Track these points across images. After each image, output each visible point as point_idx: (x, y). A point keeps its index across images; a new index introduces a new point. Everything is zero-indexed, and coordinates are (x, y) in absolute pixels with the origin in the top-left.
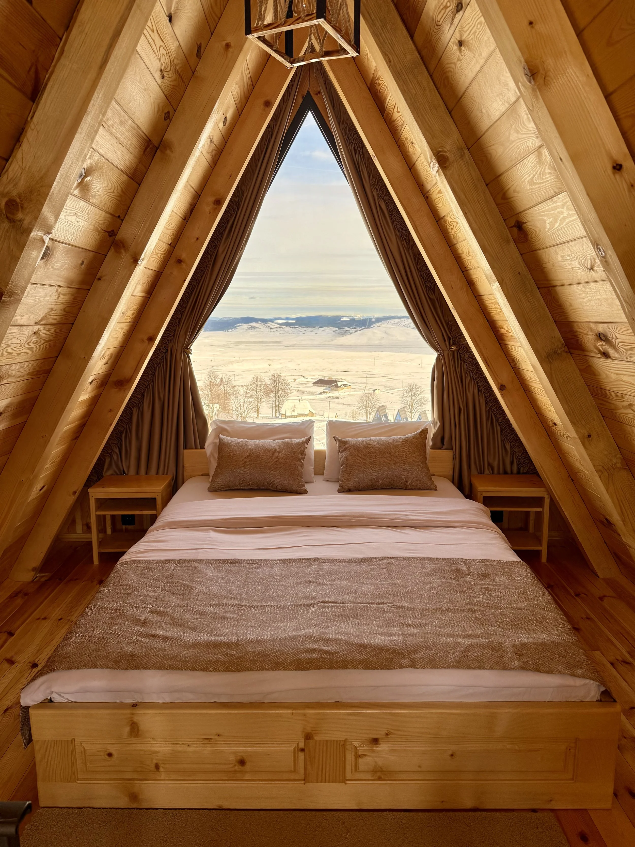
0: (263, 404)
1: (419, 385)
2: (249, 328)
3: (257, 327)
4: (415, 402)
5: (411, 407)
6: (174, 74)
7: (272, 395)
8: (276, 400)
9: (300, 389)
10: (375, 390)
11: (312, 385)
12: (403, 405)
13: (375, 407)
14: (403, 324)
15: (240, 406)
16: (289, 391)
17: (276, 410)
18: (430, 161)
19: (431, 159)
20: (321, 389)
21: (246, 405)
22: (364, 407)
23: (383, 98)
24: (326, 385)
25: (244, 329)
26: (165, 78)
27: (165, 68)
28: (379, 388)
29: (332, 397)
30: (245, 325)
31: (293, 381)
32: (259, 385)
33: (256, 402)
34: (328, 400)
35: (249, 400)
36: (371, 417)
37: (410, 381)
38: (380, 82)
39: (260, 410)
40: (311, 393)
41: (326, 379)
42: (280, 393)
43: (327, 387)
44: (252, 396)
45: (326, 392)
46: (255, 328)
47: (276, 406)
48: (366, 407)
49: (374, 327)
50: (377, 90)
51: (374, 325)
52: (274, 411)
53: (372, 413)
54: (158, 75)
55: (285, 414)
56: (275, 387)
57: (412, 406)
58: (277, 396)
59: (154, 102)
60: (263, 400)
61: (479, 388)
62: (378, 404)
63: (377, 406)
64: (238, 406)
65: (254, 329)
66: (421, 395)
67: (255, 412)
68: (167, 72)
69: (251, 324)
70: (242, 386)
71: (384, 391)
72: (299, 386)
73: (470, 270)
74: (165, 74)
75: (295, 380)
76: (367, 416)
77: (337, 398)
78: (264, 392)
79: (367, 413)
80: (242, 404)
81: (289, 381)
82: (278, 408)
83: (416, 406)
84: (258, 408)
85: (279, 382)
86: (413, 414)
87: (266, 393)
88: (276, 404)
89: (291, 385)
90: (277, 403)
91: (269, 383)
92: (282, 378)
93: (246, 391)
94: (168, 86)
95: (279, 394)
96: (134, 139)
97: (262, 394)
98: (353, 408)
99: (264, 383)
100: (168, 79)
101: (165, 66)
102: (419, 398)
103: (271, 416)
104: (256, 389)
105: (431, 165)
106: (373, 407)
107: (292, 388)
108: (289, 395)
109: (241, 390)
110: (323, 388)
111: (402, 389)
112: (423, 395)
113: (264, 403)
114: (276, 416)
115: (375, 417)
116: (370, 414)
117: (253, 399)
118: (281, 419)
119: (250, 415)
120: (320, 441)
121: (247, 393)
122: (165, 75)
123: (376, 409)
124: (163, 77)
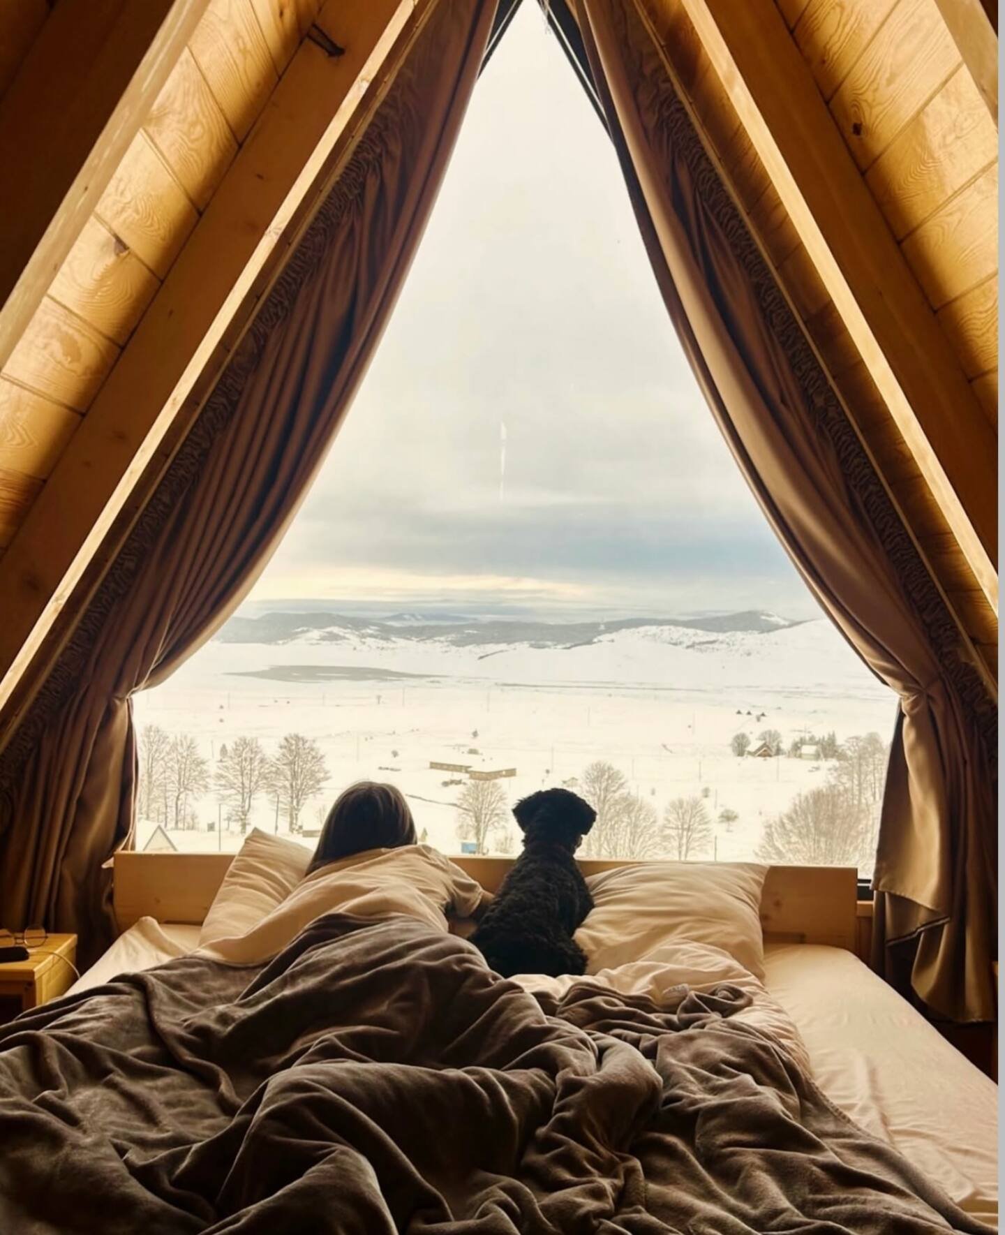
2: (323, 639)
3: (341, 634)
25: (312, 639)
49: (600, 641)
51: (600, 638)
65: (336, 640)
69: (329, 629)
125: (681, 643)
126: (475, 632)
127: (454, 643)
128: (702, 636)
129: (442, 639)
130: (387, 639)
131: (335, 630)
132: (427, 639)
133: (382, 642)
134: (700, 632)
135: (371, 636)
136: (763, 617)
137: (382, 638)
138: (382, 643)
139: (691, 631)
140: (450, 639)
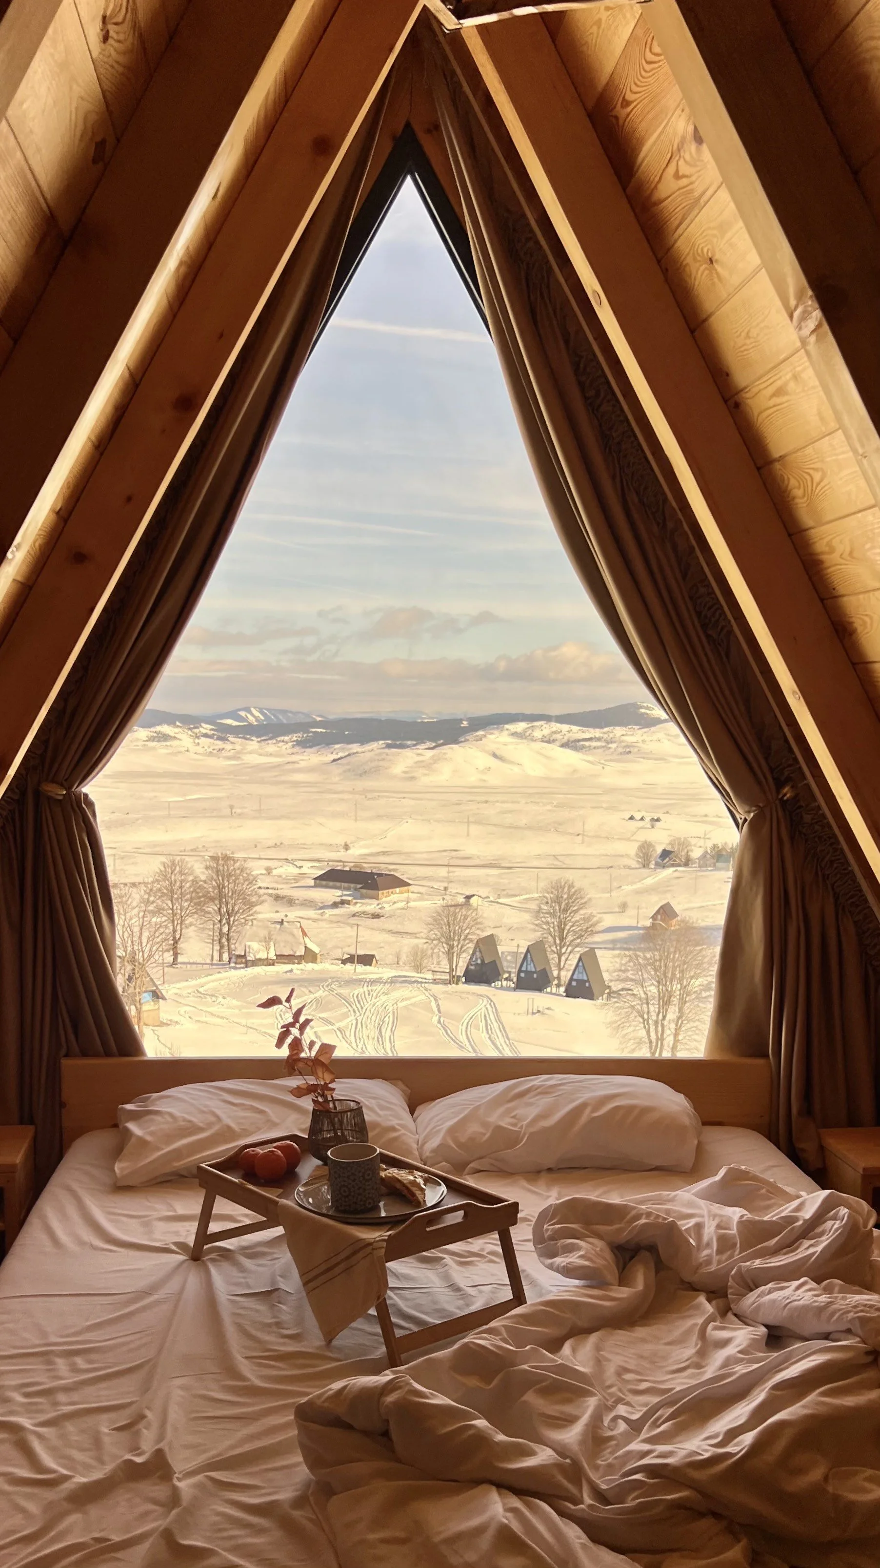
0: (190, 932)
1: (577, 885)
2: (151, 739)
3: (172, 734)
4: (568, 927)
5: (558, 942)
6: (131, 37)
7: (212, 908)
8: (220, 921)
9: (281, 893)
10: (468, 897)
11: (312, 883)
12: (539, 934)
13: (471, 941)
14: (537, 734)
15: (132, 935)
16: (254, 899)
17: (222, 947)
18: (793, 302)
19: (800, 297)
20: (331, 894)
21: (146, 934)
22: (443, 940)
23: (634, 140)
24: (346, 885)
25: (138, 739)
26: (110, 41)
27: (114, 14)
28: (483, 892)
29: (363, 913)
30: (141, 729)
31: (264, 872)
32: (178, 884)
33: (170, 925)
34: (353, 921)
35: (154, 920)
36: (461, 964)
37: (555, 874)
38: (629, 97)
39: (181, 945)
40: (309, 904)
41: (347, 869)
42: (231, 902)
43: (348, 889)
44: (159, 911)
45: (348, 903)
46: (165, 737)
47: (221, 934)
48: (449, 940)
49: (467, 740)
50: (616, 118)
52: (217, 947)
53: (464, 955)
54: (94, 31)
55: (244, 956)
56: (220, 887)
57: (562, 939)
58: (224, 910)
59: (77, 109)
60: (189, 920)
61: (836, 898)
62: (478, 932)
63: (475, 938)
64: (126, 935)
65: (163, 740)
66: (582, 912)
67: (168, 951)
68: (116, 24)
69: (158, 728)
70: (134, 885)
71: (492, 899)
72: (280, 886)
73: (843, 596)
74: (112, 29)
75: (269, 870)
76: (450, 961)
77: (376, 916)
78: (191, 900)
79: (449, 954)
80: (136, 930)
81: (254, 873)
82: (228, 940)
83: (570, 938)
84: (176, 942)
85: (229, 876)
86: (563, 959)
87: (198, 904)
88: (221, 930)
89: (260, 884)
90: (225, 929)
91: (203, 877)
92: (237, 864)
93: (146, 896)
94: (112, 67)
95: (230, 906)
96: (21, 209)
97: (186, 904)
98: (416, 941)
99: (191, 878)
100: (116, 45)
101: (113, 10)
102: (577, 917)
103: (208, 961)
104: (172, 891)
105: (796, 314)
106: (465, 940)
107: (262, 891)
108: (255, 909)
109: (134, 895)
110: (339, 893)
111: (535, 895)
112: (589, 911)
113: (193, 928)
114: (221, 959)
115: (469, 964)
116: (458, 956)
117: (164, 918)
118: (235, 968)
119: (156, 957)
120: (332, 1024)
121: (147, 902)
122: (112, 33)
123: (472, 945)
124: (106, 38)
125: (554, 741)
126: (324, 731)
127: (299, 743)
128: (576, 732)
129: (286, 738)
130: (223, 739)
131: (166, 729)
132: (271, 739)
133: (219, 742)
134: (575, 728)
135: (206, 736)
136: (643, 711)
137: (220, 738)
138: (220, 744)
139: (565, 727)
140: (295, 739)
